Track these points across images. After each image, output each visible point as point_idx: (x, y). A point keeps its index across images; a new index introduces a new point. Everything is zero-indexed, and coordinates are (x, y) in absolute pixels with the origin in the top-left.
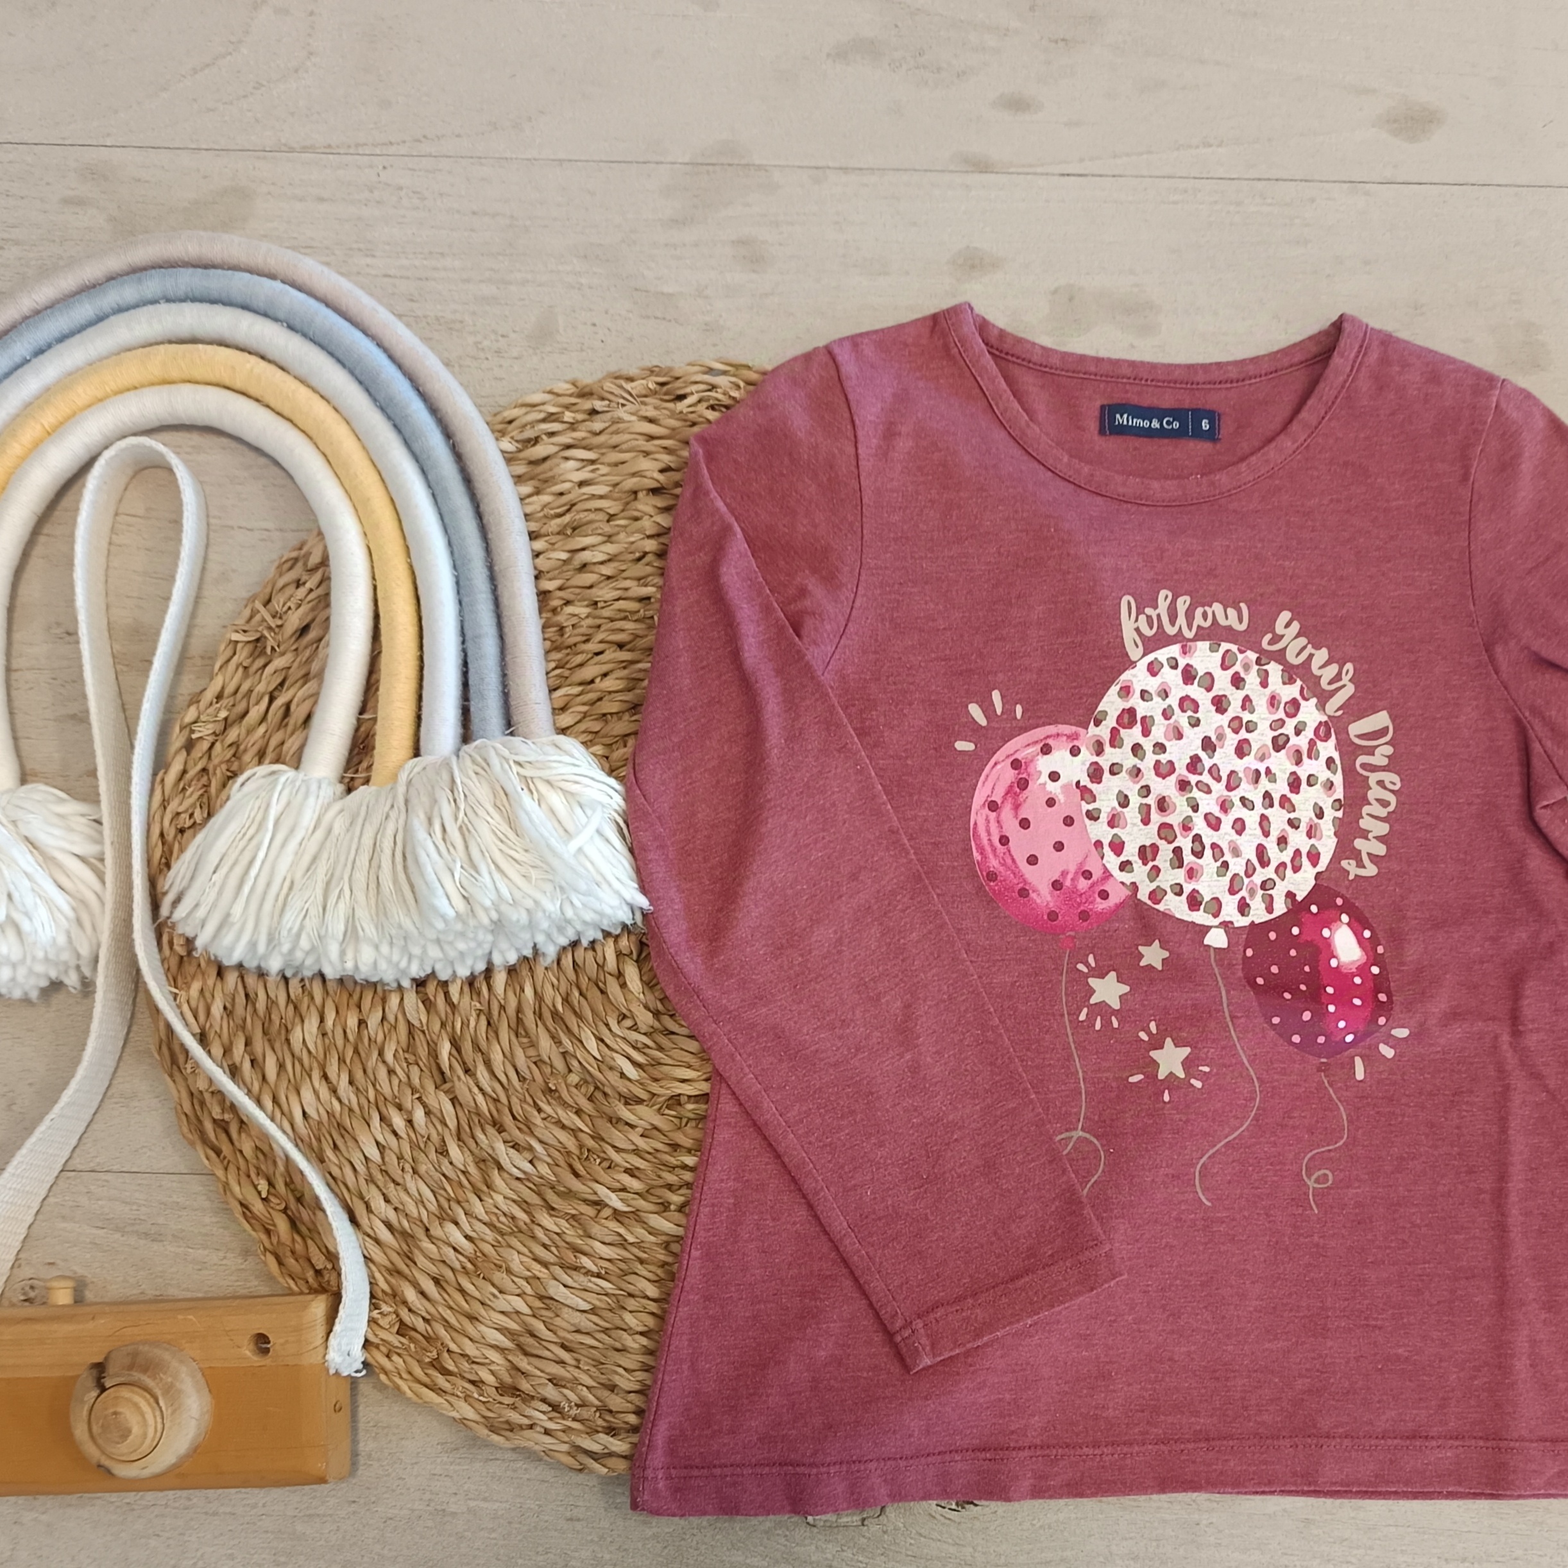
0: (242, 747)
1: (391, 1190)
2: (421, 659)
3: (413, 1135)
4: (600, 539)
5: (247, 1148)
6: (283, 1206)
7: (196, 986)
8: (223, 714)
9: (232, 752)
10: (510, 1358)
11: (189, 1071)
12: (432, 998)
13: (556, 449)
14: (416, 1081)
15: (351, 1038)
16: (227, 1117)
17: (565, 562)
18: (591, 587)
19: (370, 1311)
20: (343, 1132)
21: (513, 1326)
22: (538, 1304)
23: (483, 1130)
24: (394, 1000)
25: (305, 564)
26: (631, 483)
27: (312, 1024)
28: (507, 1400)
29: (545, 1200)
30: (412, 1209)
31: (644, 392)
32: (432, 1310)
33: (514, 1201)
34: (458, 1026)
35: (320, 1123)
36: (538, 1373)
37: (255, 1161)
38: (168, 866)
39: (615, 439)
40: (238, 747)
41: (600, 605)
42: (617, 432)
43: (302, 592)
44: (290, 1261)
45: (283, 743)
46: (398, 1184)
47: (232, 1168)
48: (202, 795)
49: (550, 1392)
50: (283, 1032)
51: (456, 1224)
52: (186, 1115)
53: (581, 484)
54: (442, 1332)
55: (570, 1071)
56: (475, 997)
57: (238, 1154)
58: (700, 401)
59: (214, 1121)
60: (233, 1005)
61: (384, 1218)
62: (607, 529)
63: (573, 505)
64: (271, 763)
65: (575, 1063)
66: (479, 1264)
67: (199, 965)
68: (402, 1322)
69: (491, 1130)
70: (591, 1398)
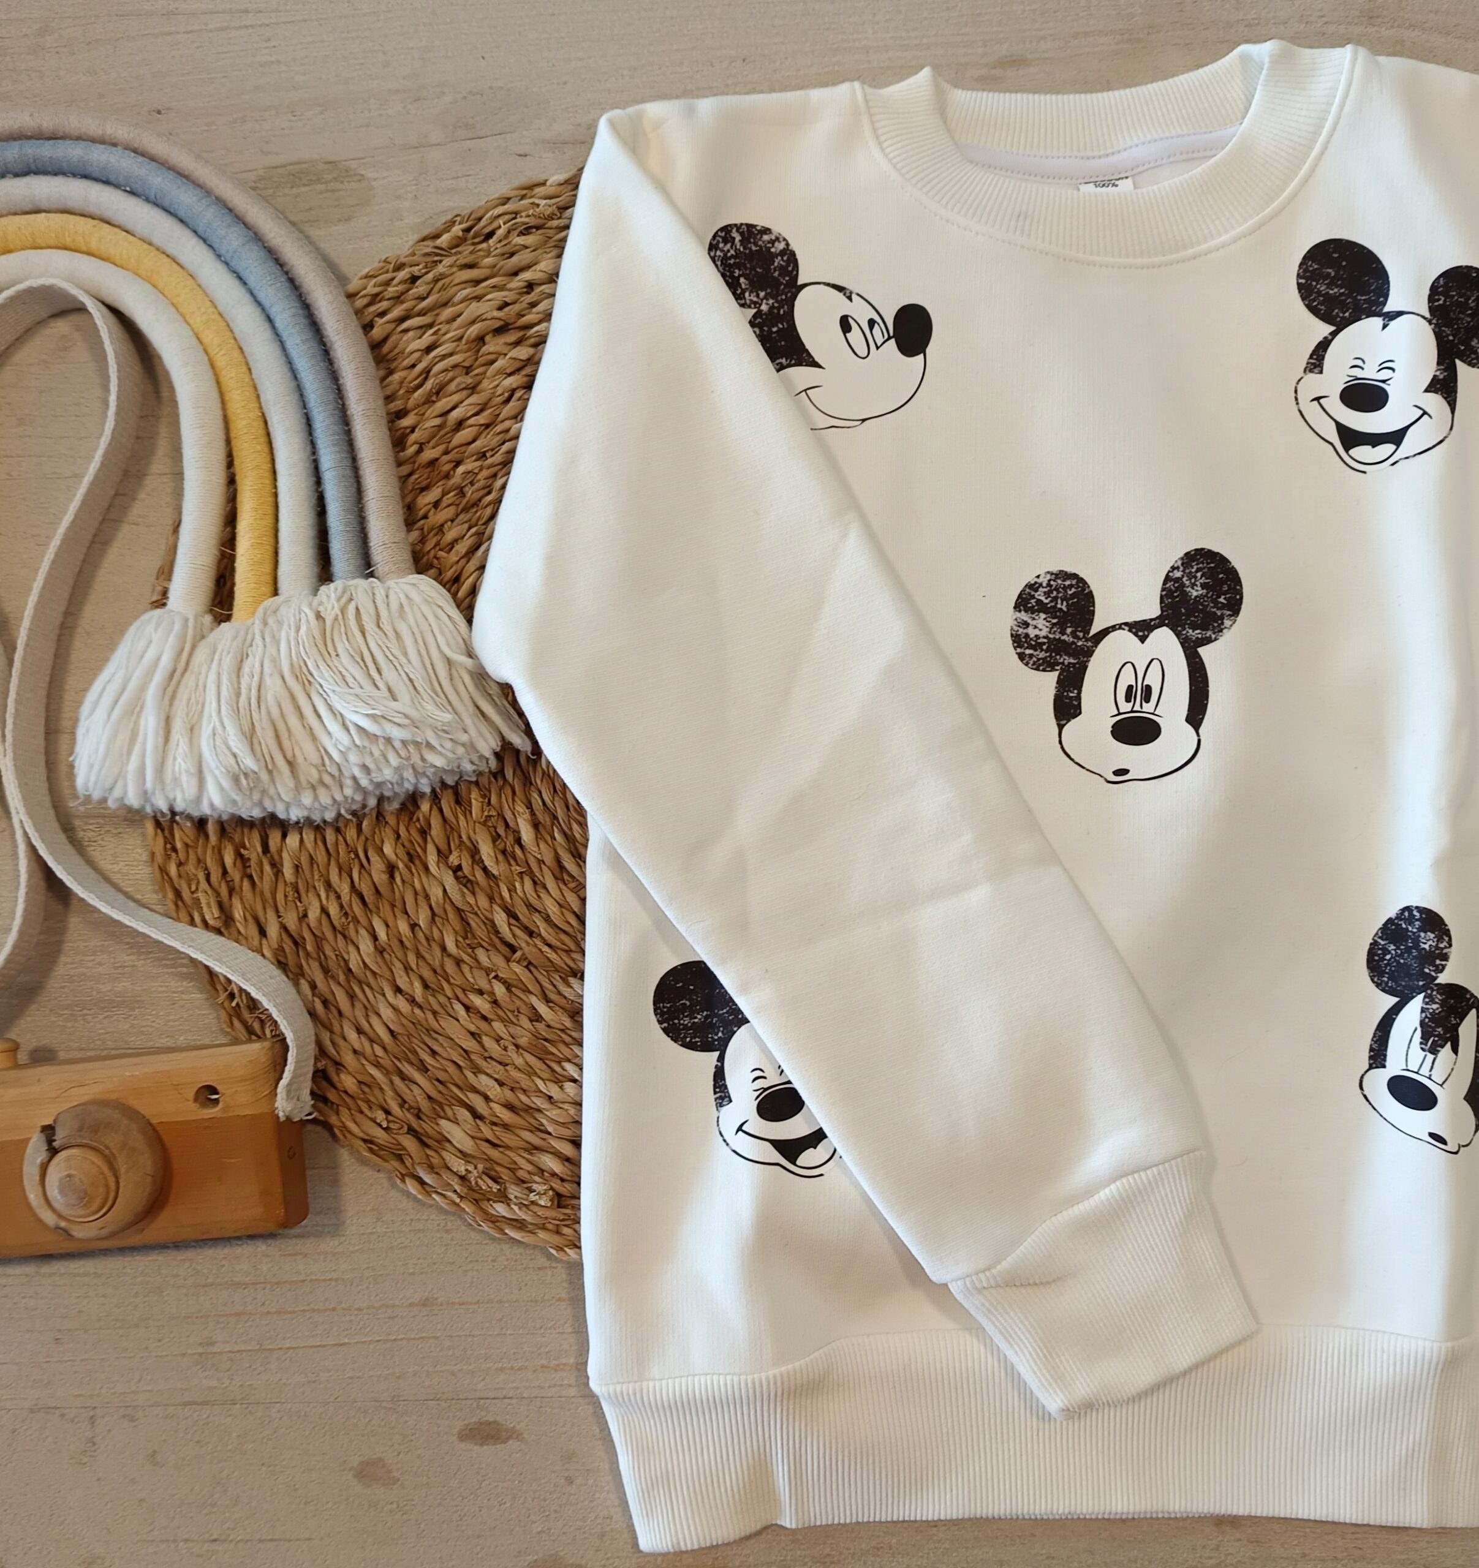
1: (501, 1072)
3: (501, 1013)
4: (465, 393)
5: (350, 1086)
6: (406, 1128)
12: (472, 878)
13: (393, 326)
14: (486, 962)
15: (407, 943)
16: (319, 1064)
17: (440, 427)
18: (474, 441)
20: (436, 1036)
23: (569, 985)
24: (436, 894)
26: (473, 331)
27: (366, 945)
30: (526, 1083)
31: (454, 242)
34: (506, 894)
35: (410, 1036)
37: (362, 1096)
39: (446, 295)
41: (488, 455)
42: (443, 288)
44: (432, 1177)
47: (344, 1111)
50: (342, 963)
53: (429, 349)
56: (511, 862)
57: (344, 1095)
58: (509, 232)
61: (503, 1101)
62: (468, 380)
63: (428, 372)
67: (239, 932)
68: (559, 1195)
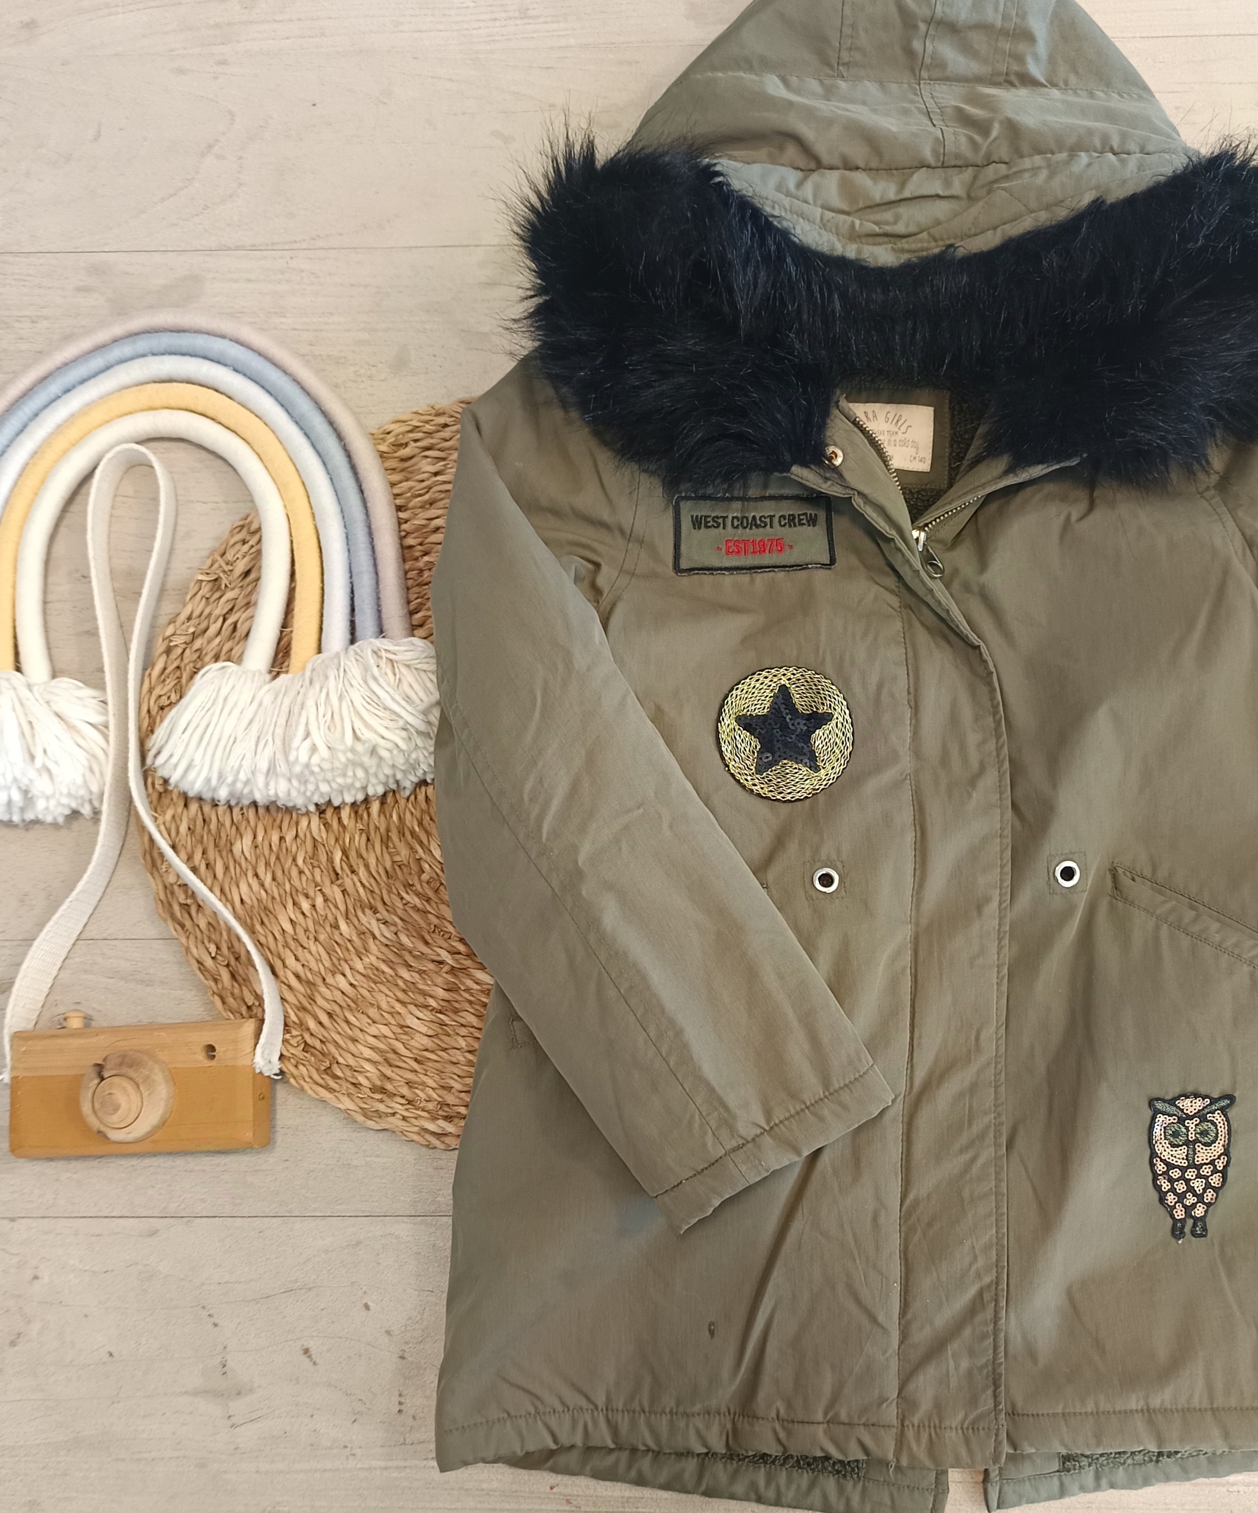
0: (204, 652)
1: (300, 952)
2: (323, 589)
3: (314, 914)
5: (203, 924)
6: (226, 963)
7: (169, 813)
8: (191, 630)
9: (197, 654)
10: (379, 1067)
11: (164, 870)
12: (329, 820)
13: (418, 451)
14: (318, 879)
15: (275, 848)
16: (189, 901)
17: (424, 526)
19: (284, 1034)
20: (268, 912)
21: (382, 1046)
22: (399, 1031)
23: (364, 913)
24: (304, 823)
25: (249, 529)
27: (247, 840)
28: (378, 1096)
29: (406, 961)
30: (313, 965)
32: (326, 1035)
33: (384, 961)
34: (347, 840)
35: (252, 907)
36: (399, 1078)
37: (207, 932)
38: (152, 732)
40: (201, 653)
43: (246, 547)
44: (230, 1000)
45: (231, 650)
46: (304, 948)
47: (192, 937)
48: (176, 684)
49: (405, 1091)
50: (229, 844)
51: (344, 975)
52: (161, 901)
53: (436, 474)
54: (333, 1049)
55: (424, 872)
56: (359, 821)
57: (197, 929)
59: (181, 905)
60: (195, 826)
61: (293, 970)
63: (430, 488)
64: (224, 661)
65: (426, 867)
66: (360, 1003)
67: (172, 799)
68: (306, 1043)
69: (368, 911)
70: (435, 1096)
